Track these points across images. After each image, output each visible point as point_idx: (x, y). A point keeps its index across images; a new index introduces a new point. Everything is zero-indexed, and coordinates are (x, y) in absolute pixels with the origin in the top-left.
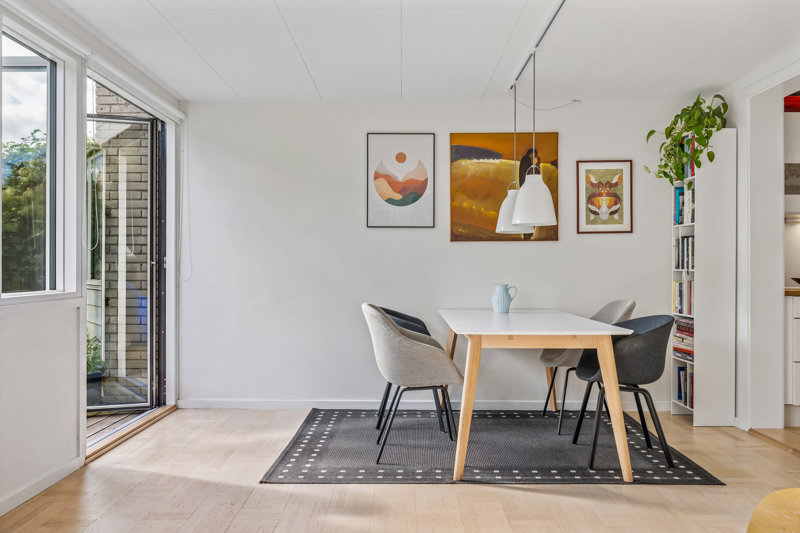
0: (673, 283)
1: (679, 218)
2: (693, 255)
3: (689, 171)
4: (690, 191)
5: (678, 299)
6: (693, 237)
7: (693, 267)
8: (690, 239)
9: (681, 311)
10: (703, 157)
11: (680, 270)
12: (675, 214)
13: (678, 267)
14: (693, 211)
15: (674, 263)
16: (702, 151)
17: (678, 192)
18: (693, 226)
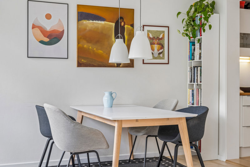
0: (188, 90)
1: (192, 57)
2: (201, 76)
3: (198, 34)
4: (199, 44)
5: (191, 98)
6: (201, 67)
7: (201, 82)
8: (199, 68)
9: (193, 104)
10: (207, 27)
11: (193, 83)
12: (189, 55)
13: (191, 82)
14: (200, 54)
15: (189, 80)
16: (206, 24)
17: (191, 44)
18: (201, 61)
